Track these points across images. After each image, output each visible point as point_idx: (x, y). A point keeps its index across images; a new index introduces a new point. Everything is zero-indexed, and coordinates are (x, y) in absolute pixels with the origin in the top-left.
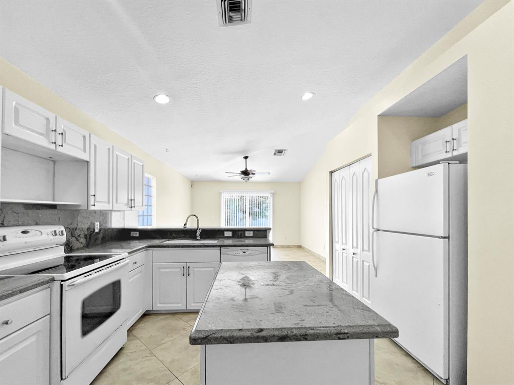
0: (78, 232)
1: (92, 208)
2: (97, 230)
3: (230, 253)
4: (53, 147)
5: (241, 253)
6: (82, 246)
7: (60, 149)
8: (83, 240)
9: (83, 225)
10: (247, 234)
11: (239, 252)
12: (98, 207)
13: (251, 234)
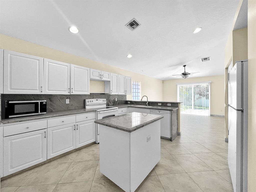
0: (110, 101)
1: (111, 94)
2: (116, 101)
3: (154, 112)
4: (100, 79)
5: (158, 112)
6: (112, 105)
7: (102, 79)
8: (112, 103)
9: (112, 99)
10: (168, 105)
11: (157, 112)
12: (113, 94)
13: (170, 105)
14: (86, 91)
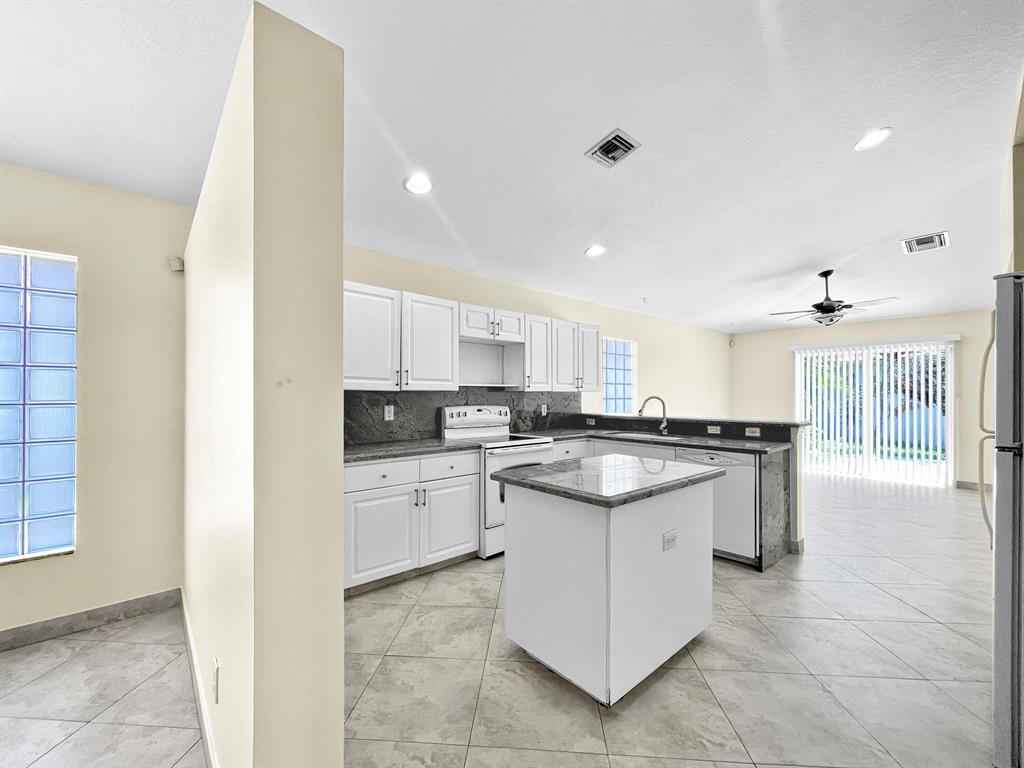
0: (524, 414)
1: (527, 390)
2: (544, 414)
3: (688, 457)
4: (492, 337)
5: (708, 460)
6: (528, 428)
7: (497, 338)
8: (530, 424)
9: (529, 408)
10: (749, 432)
11: (703, 457)
12: (534, 388)
13: (757, 433)
14: (448, 380)
